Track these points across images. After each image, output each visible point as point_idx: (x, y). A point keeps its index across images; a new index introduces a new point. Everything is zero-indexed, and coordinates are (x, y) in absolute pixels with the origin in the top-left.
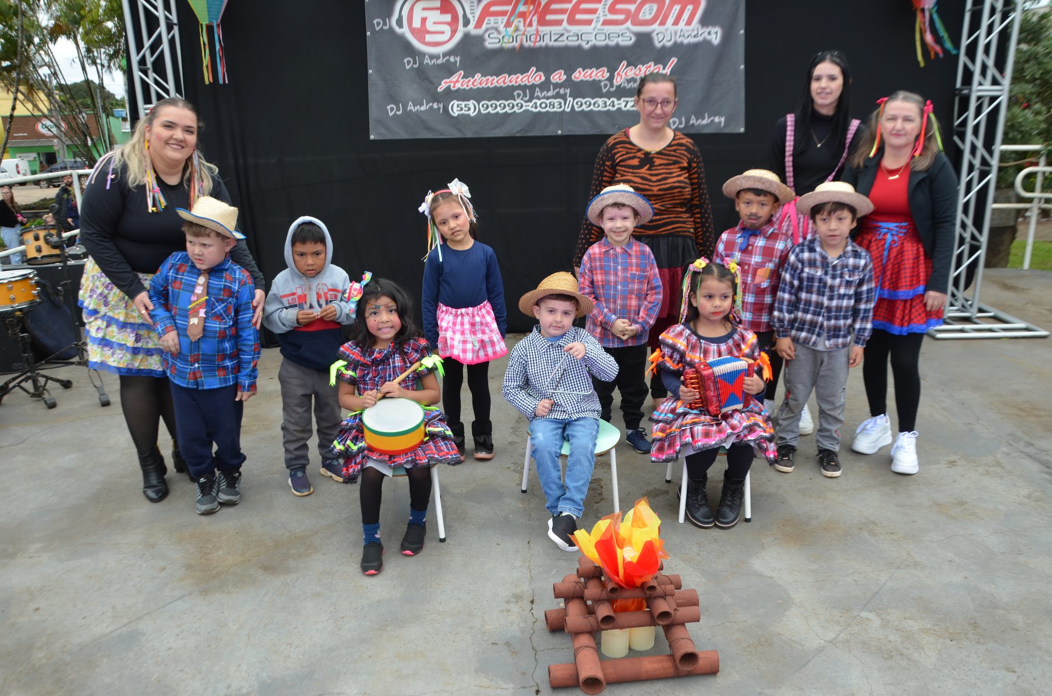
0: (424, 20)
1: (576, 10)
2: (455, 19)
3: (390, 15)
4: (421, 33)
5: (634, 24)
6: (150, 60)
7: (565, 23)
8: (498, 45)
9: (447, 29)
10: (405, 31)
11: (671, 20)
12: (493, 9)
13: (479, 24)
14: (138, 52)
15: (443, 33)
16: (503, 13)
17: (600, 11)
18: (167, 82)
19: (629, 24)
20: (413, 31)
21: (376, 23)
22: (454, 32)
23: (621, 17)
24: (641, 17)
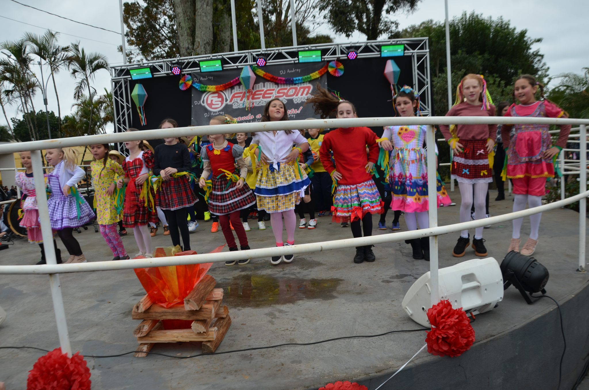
0: (212, 101)
1: (265, 93)
2: (223, 99)
3: (200, 99)
4: (210, 105)
5: (286, 96)
6: (122, 120)
7: (261, 98)
8: (237, 107)
9: (220, 103)
10: (205, 104)
11: (300, 94)
12: (236, 95)
13: (231, 101)
14: (117, 117)
15: (218, 104)
16: (239, 97)
17: (274, 93)
18: (126, 127)
19: (284, 97)
20: (208, 104)
21: (196, 103)
22: (222, 104)
23: (282, 94)
24: (289, 94)
